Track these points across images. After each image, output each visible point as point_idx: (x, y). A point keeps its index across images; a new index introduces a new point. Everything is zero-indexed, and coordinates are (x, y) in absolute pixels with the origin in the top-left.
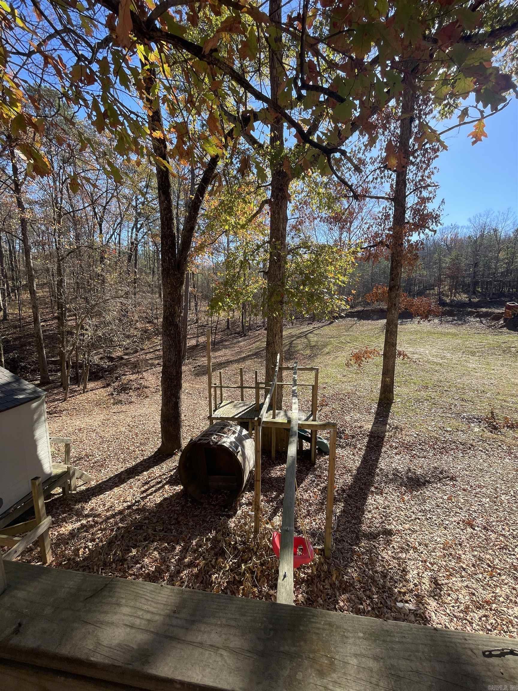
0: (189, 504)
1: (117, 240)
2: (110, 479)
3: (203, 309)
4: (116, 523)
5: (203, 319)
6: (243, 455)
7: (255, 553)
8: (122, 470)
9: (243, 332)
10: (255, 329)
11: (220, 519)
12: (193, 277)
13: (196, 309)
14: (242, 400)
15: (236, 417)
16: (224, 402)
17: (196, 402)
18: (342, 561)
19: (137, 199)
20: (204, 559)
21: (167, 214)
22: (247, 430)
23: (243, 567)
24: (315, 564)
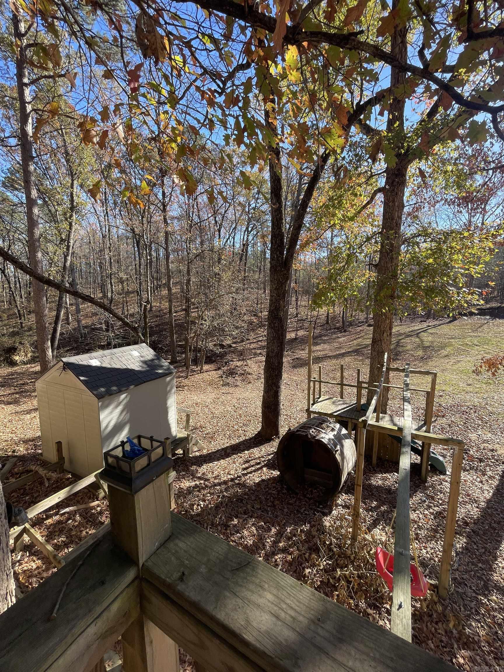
0: (285, 491)
1: (232, 243)
2: (218, 451)
3: (303, 303)
4: (221, 492)
5: (304, 313)
6: (342, 454)
7: (352, 562)
8: (228, 445)
9: (343, 327)
10: (356, 324)
11: (315, 515)
12: (296, 273)
13: (297, 304)
14: (342, 398)
15: (335, 414)
16: (322, 397)
17: (293, 393)
18: (462, 609)
19: (249, 205)
20: (298, 550)
21: (278, 215)
22: (347, 429)
23: (339, 573)
24: (425, 600)
